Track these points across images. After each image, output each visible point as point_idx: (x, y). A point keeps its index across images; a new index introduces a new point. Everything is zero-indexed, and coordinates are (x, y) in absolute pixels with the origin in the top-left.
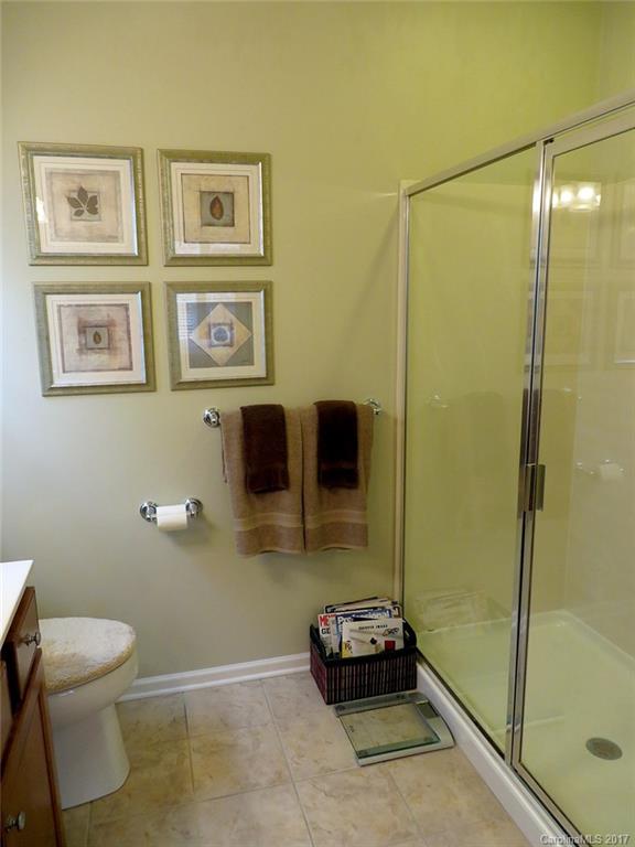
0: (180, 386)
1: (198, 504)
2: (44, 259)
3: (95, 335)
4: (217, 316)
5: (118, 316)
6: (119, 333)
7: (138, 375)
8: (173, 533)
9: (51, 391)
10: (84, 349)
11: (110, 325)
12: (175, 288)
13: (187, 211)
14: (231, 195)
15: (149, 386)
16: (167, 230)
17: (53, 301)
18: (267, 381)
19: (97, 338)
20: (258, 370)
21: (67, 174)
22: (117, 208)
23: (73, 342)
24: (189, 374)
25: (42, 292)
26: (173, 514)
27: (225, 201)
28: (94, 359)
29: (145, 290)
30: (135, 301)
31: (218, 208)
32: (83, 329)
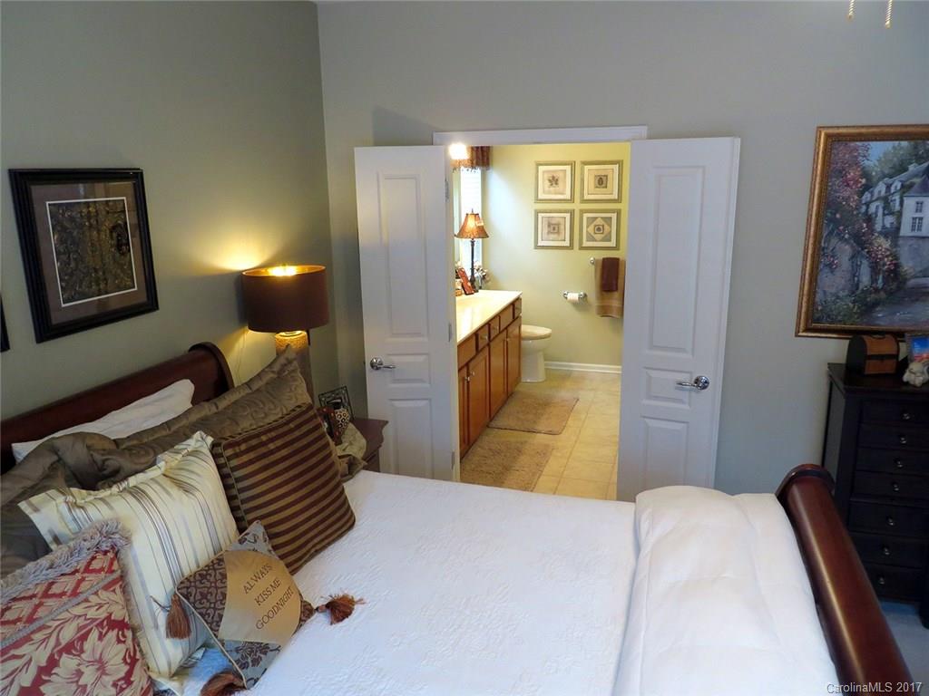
0: (581, 248)
1: (585, 295)
2: (538, 200)
3: (554, 228)
4: (599, 222)
5: (562, 221)
6: (562, 227)
7: (567, 243)
8: (574, 304)
9: (537, 247)
10: (549, 233)
11: (558, 224)
12: (582, 212)
13: (590, 182)
14: (607, 176)
15: (571, 247)
16: (582, 189)
17: (540, 215)
18: (617, 248)
19: (554, 229)
20: (613, 243)
21: (549, 172)
22: (565, 182)
23: (546, 231)
24: (586, 244)
25: (537, 213)
26: (574, 296)
27: (604, 179)
28: (552, 236)
29: (572, 213)
30: (568, 216)
31: (601, 181)
32: (549, 226)
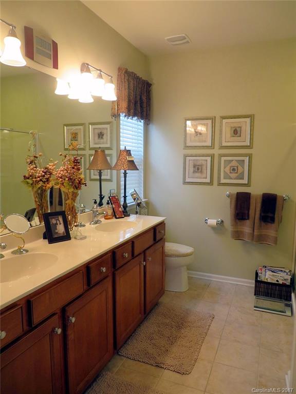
0: (220, 184)
1: (222, 221)
2: (186, 147)
3: (198, 168)
4: (234, 164)
5: (204, 163)
6: (204, 167)
7: (208, 180)
8: (213, 228)
9: (185, 183)
10: (194, 172)
11: (202, 165)
12: (221, 156)
13: (227, 132)
14: (240, 127)
15: (211, 183)
16: (221, 138)
17: (188, 158)
18: (248, 185)
19: (198, 169)
20: (245, 181)
23: (192, 170)
24: (223, 181)
25: (185, 156)
26: (213, 222)
27: (238, 129)
28: (197, 175)
29: (212, 156)
30: (209, 159)
31: (236, 132)
32: (194, 166)
